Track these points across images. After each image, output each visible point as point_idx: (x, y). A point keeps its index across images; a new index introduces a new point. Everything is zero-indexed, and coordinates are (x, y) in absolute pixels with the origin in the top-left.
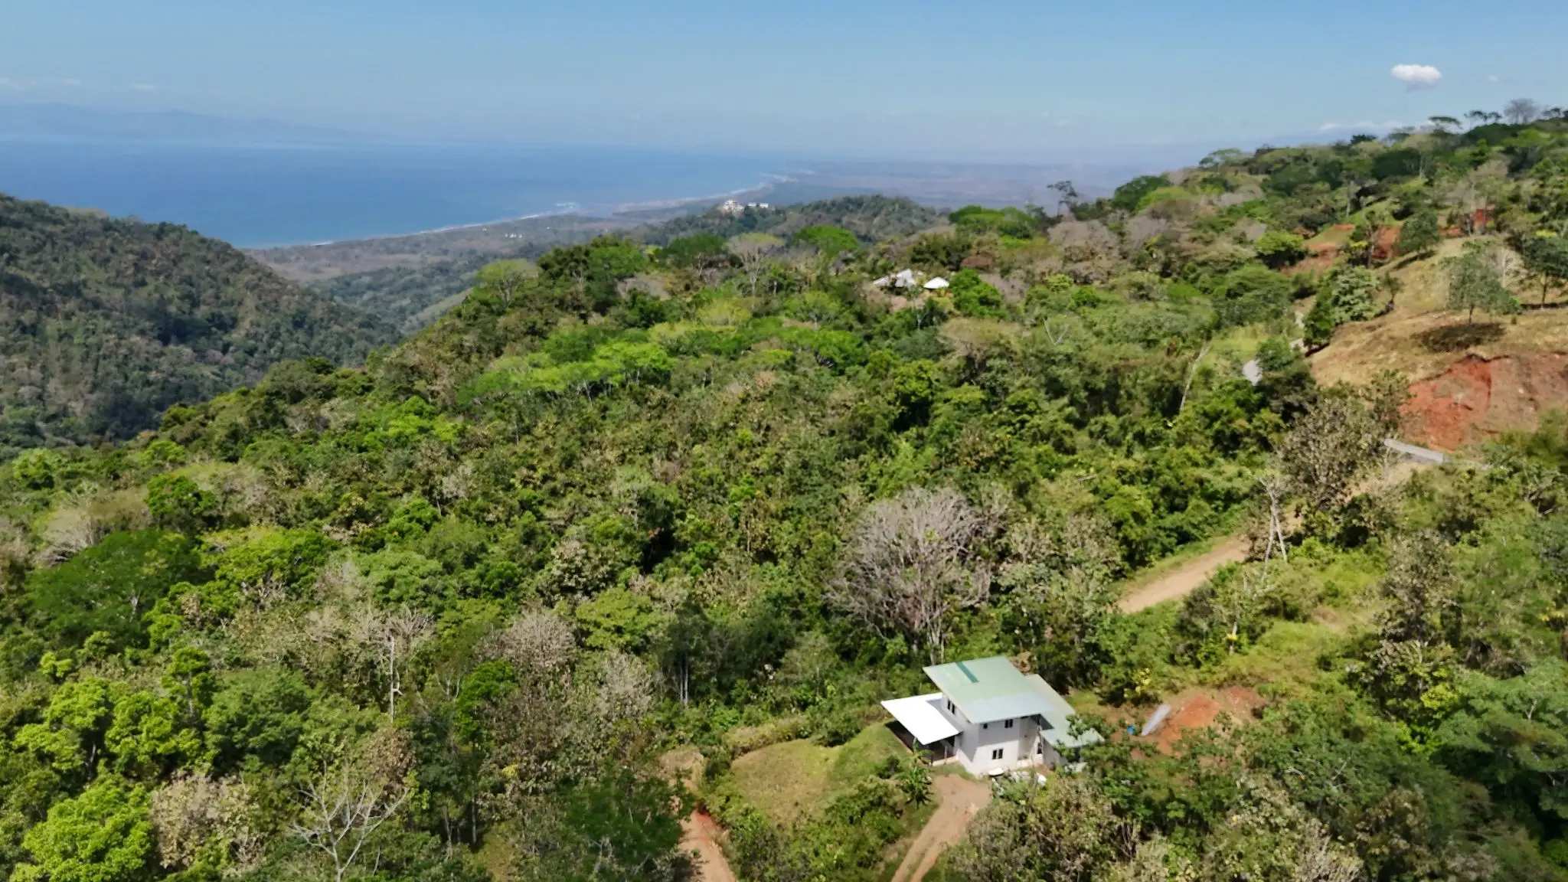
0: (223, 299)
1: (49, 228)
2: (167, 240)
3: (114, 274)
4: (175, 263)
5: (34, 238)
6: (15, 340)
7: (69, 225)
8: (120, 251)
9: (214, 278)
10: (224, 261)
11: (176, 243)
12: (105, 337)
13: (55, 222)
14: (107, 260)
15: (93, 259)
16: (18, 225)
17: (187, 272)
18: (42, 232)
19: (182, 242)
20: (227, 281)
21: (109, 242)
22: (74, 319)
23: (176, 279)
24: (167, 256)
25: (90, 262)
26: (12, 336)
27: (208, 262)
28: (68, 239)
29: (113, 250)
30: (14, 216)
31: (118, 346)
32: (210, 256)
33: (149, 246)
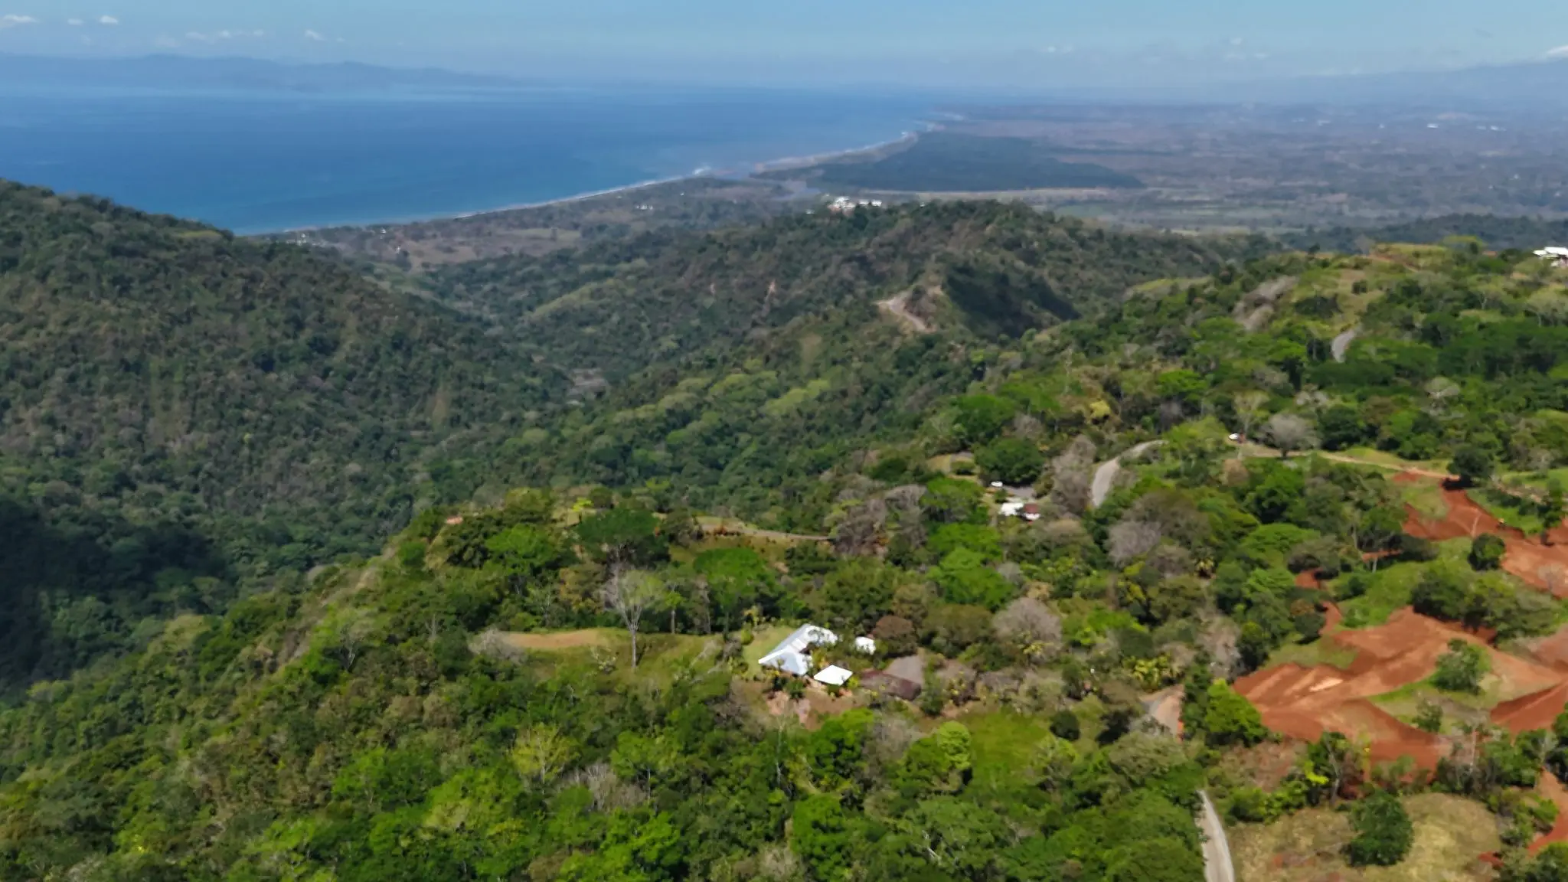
0: (327, 321)
1: (164, 255)
2: (276, 261)
3: (223, 299)
4: (282, 284)
5: (147, 266)
6: (119, 379)
7: (182, 251)
8: (231, 275)
9: (319, 299)
10: (329, 281)
11: (284, 264)
12: (202, 375)
13: (169, 248)
14: (218, 285)
15: (205, 285)
16: (132, 254)
17: (294, 294)
18: (156, 259)
19: (290, 263)
20: (331, 302)
21: (220, 266)
22: (176, 356)
23: (283, 301)
24: (275, 279)
25: (202, 288)
26: (116, 374)
27: (315, 283)
28: (180, 265)
29: (224, 275)
30: (129, 245)
31: (215, 383)
32: (317, 276)
33: (259, 269)
